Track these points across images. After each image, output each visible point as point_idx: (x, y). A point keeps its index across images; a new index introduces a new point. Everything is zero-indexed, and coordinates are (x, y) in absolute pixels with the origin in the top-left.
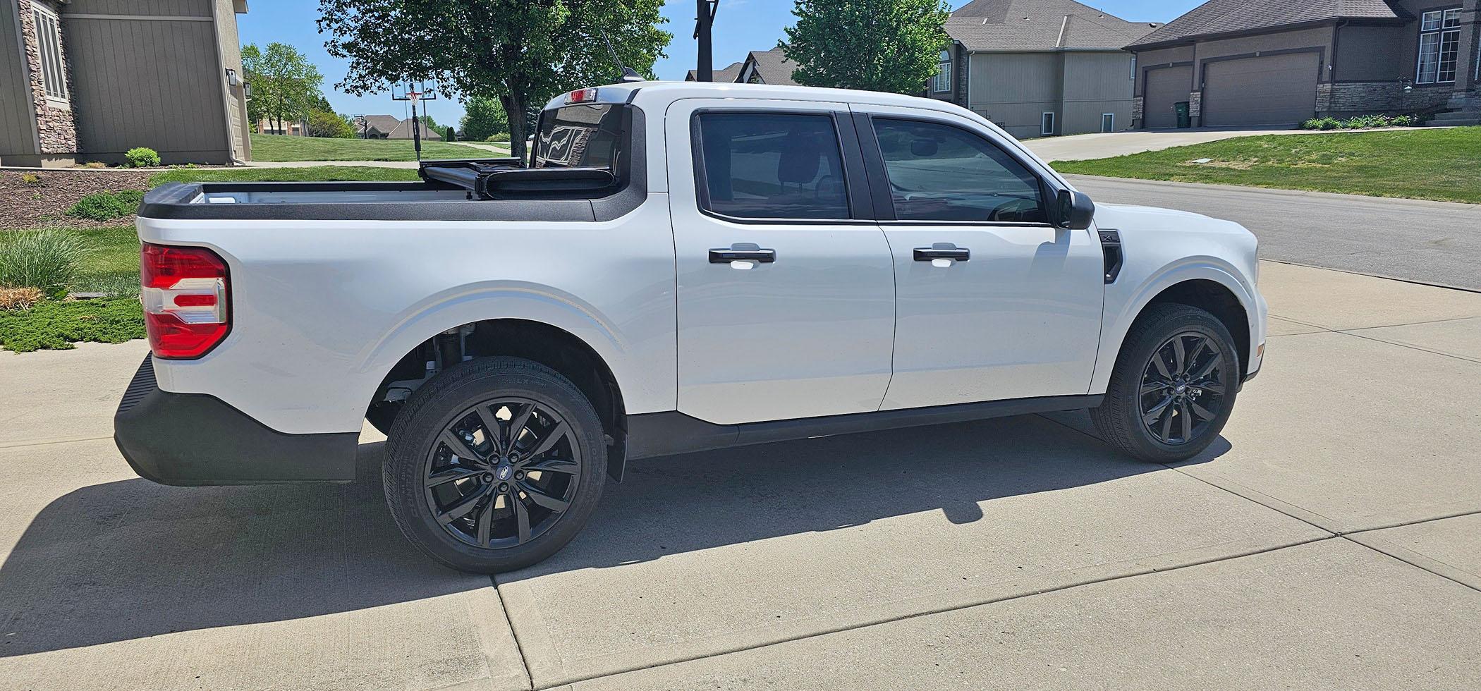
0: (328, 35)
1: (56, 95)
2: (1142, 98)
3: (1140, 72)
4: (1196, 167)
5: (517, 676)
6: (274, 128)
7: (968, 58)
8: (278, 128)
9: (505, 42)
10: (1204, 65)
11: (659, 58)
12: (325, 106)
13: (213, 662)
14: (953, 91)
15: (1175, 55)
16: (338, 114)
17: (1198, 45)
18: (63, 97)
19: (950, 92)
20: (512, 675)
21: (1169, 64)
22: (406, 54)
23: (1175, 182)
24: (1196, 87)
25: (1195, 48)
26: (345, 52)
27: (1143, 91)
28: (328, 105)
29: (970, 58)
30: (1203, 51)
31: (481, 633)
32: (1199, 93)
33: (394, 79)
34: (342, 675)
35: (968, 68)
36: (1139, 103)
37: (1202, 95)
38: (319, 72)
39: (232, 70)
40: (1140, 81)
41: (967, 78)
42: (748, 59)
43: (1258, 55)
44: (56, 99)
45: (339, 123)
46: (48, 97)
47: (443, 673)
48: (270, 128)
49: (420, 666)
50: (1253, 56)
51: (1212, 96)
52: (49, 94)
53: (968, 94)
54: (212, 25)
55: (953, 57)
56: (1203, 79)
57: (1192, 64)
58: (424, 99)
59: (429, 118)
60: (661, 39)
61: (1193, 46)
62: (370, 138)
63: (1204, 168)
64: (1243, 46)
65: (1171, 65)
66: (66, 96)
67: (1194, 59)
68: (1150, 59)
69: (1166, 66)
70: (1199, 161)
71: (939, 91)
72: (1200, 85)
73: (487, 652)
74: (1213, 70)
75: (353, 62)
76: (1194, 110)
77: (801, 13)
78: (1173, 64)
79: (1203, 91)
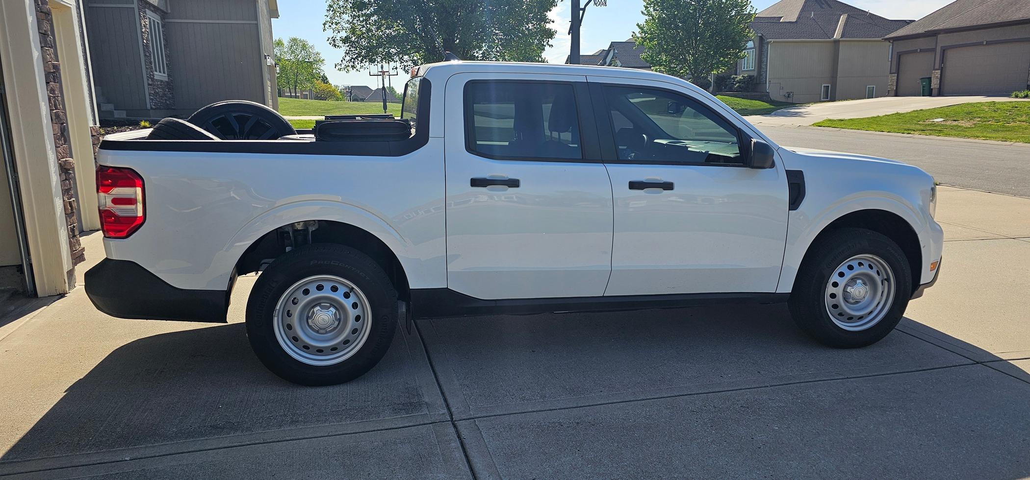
0: (330, 33)
1: (160, 72)
2: (896, 75)
3: (895, 56)
4: (933, 124)
5: (443, 414)
6: (292, 94)
7: (768, 47)
8: (294, 94)
9: (444, 37)
10: (944, 51)
11: (547, 48)
12: (325, 79)
13: (272, 398)
14: (756, 70)
15: (921, 43)
16: (333, 85)
17: (939, 36)
18: (164, 73)
19: (754, 70)
20: (441, 413)
21: (917, 50)
22: (380, 45)
23: (916, 135)
24: (937, 66)
25: (937, 38)
26: (341, 44)
27: (898, 69)
28: (327, 79)
29: (769, 45)
30: (943, 41)
31: (423, 390)
32: (940, 71)
33: (372, 61)
34: (344, 408)
35: (767, 53)
36: (893, 78)
37: (941, 72)
38: (322, 56)
39: (268, 56)
40: (894, 63)
41: (767, 60)
42: (610, 47)
43: (985, 43)
44: (160, 74)
45: (334, 91)
46: (155, 73)
47: (401, 410)
48: (290, 94)
49: (388, 406)
50: (981, 44)
51: (948, 73)
52: (156, 71)
53: (767, 71)
54: (257, 26)
55: (757, 45)
56: (943, 60)
57: (933, 50)
58: (389, 75)
59: (393, 88)
60: (550, 34)
61: (935, 37)
62: (353, 101)
63: (938, 125)
64: (973, 37)
65: (919, 51)
66: (166, 73)
67: (936, 47)
68: (902, 47)
69: (915, 51)
70: (935, 120)
71: (745, 69)
72: (940, 65)
73: (427, 400)
74: (951, 55)
75: (347, 50)
76: (935, 84)
77: (649, 14)
78: (920, 50)
79: (942, 69)
